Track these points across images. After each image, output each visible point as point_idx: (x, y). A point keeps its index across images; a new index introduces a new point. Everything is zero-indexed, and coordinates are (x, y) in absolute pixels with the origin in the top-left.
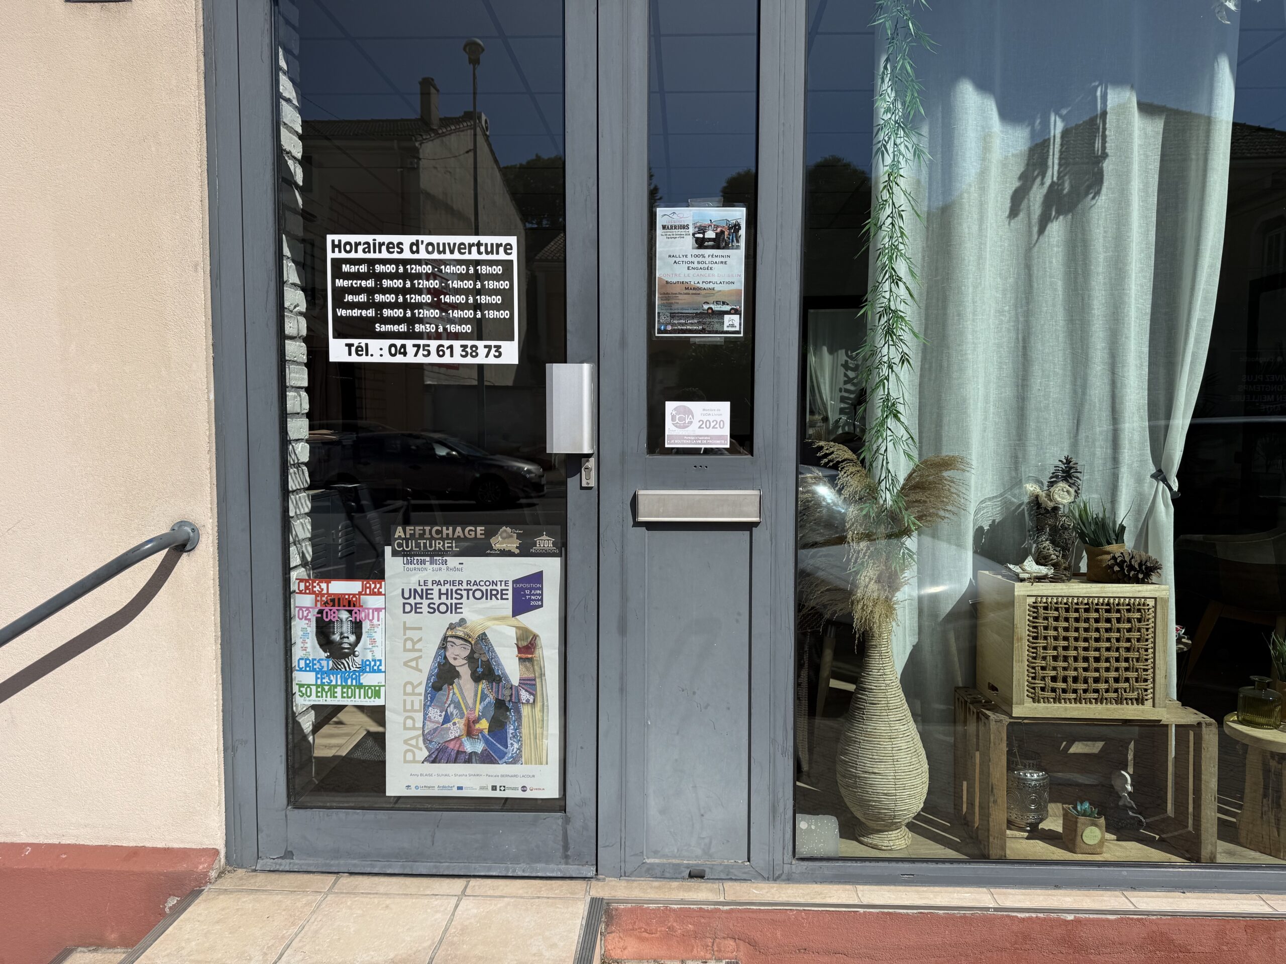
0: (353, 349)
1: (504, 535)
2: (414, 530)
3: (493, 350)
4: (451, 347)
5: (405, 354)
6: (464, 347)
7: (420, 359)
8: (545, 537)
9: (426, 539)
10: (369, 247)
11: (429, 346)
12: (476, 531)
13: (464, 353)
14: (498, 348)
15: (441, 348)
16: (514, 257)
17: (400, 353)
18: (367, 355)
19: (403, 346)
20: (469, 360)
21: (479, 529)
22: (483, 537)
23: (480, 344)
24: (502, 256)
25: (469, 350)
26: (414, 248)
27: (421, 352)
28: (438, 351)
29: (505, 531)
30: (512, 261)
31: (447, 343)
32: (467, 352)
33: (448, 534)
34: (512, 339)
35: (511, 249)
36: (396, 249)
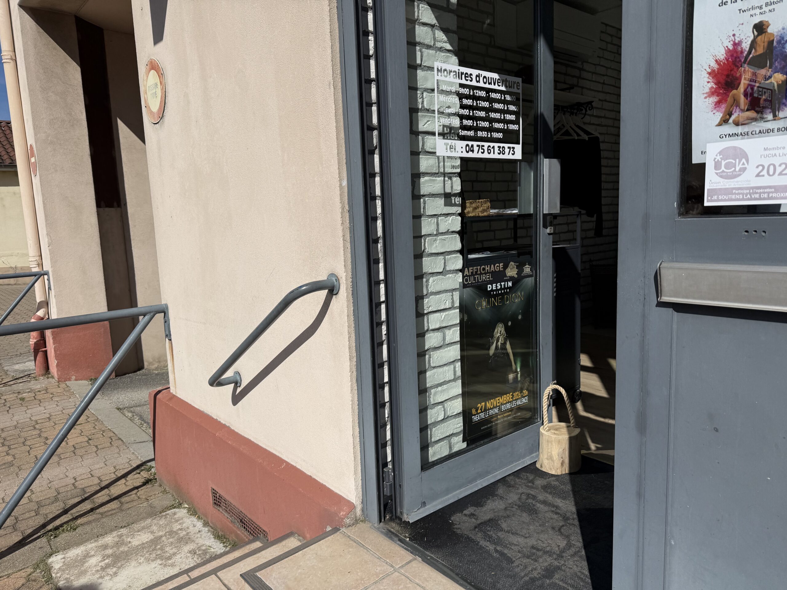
0: (449, 147)
1: (511, 267)
2: (473, 269)
3: (512, 149)
4: (493, 147)
5: (473, 151)
6: (499, 147)
7: (480, 155)
8: (527, 266)
9: (478, 274)
10: (456, 74)
11: (483, 146)
12: (499, 266)
13: (499, 152)
14: (513, 148)
15: (489, 148)
16: (520, 91)
17: (471, 151)
18: (455, 152)
19: (472, 146)
20: (501, 157)
21: (501, 264)
22: (502, 269)
23: (506, 145)
24: (515, 90)
25: (501, 149)
26: (478, 79)
27: (481, 150)
28: (488, 150)
29: (512, 264)
30: (519, 94)
31: (492, 144)
32: (500, 151)
33: (488, 270)
34: (519, 144)
35: (519, 86)
36: (469, 78)
